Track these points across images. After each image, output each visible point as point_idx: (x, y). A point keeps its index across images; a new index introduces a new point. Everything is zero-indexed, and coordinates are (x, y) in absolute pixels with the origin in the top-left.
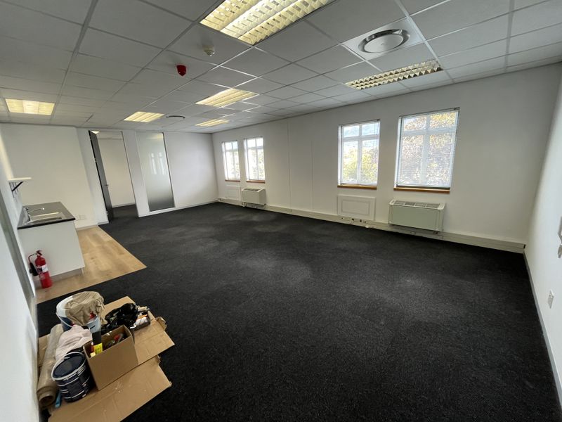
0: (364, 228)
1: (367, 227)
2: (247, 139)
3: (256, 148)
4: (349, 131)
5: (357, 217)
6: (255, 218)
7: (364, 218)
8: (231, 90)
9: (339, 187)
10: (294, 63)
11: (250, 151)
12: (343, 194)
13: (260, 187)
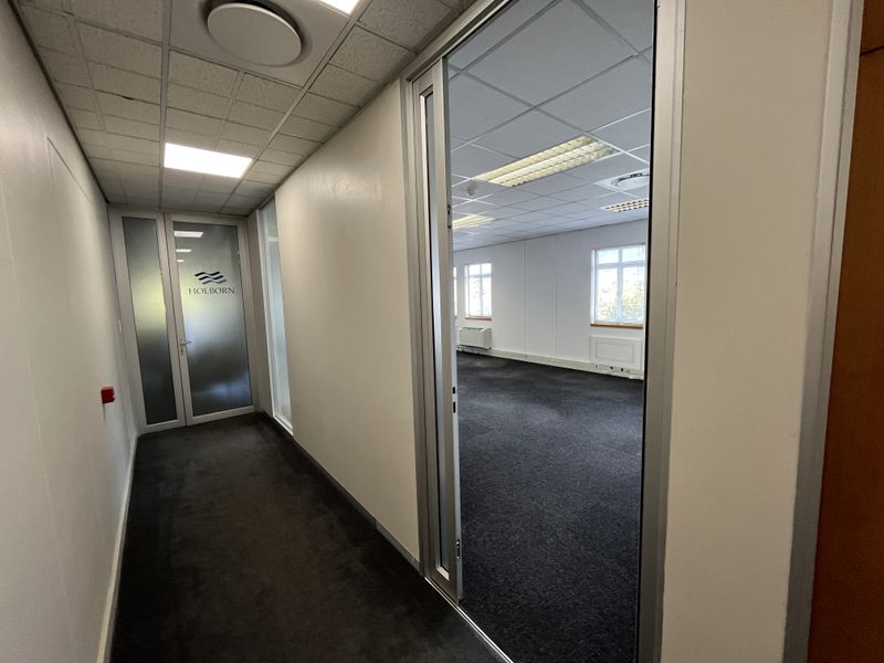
0: (626, 379)
1: (631, 377)
2: (468, 264)
3: (481, 276)
4: (606, 256)
5: (618, 365)
6: (479, 363)
7: (625, 366)
8: (474, 216)
9: (592, 325)
10: (546, 196)
11: (472, 280)
12: (597, 334)
13: (485, 326)
